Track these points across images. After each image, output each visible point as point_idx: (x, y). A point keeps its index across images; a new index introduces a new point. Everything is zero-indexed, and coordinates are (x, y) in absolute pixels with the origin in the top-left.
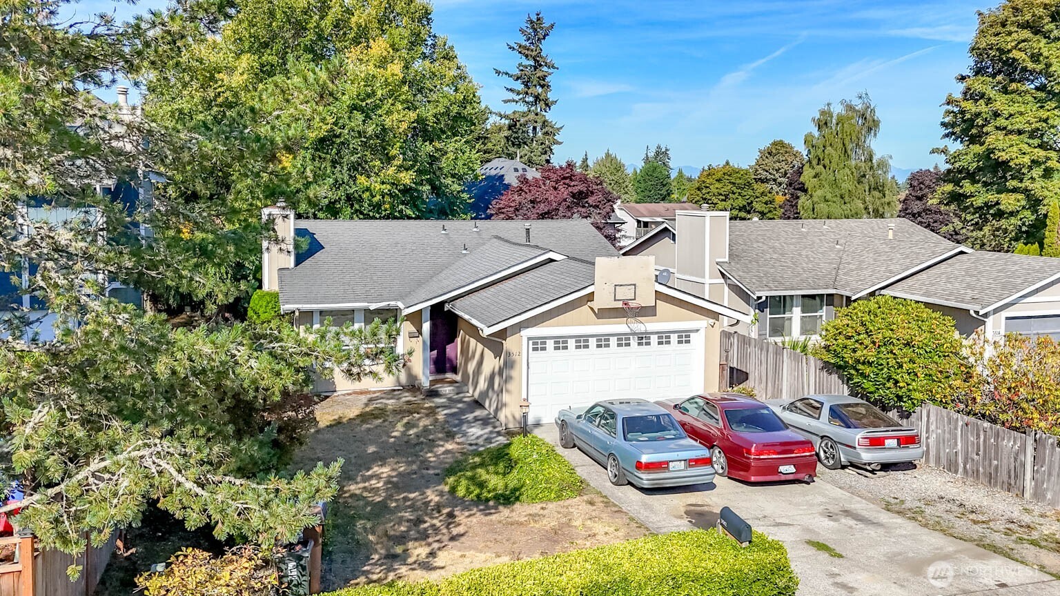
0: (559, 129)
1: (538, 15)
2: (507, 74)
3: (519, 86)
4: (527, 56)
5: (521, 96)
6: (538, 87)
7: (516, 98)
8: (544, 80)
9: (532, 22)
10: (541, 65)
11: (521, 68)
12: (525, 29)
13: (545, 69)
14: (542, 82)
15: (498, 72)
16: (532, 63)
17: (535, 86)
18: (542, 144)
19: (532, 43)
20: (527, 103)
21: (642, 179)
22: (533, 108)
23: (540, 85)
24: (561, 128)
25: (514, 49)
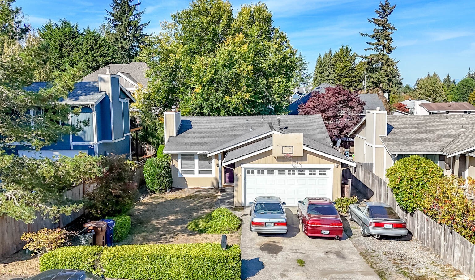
0: (396, 63)
1: (386, 2)
2: (367, 35)
3: (374, 41)
4: (378, 25)
5: (375, 46)
6: (385, 41)
7: (372, 47)
8: (388, 37)
9: (382, 6)
10: (387, 29)
11: (376, 31)
12: (379, 10)
13: (389, 30)
14: (387, 38)
15: (362, 35)
16: (382, 28)
17: (383, 40)
18: (386, 71)
19: (383, 17)
20: (379, 50)
21: (459, 87)
22: (382, 52)
23: (386, 39)
24: (398, 62)
25: (371, 21)
